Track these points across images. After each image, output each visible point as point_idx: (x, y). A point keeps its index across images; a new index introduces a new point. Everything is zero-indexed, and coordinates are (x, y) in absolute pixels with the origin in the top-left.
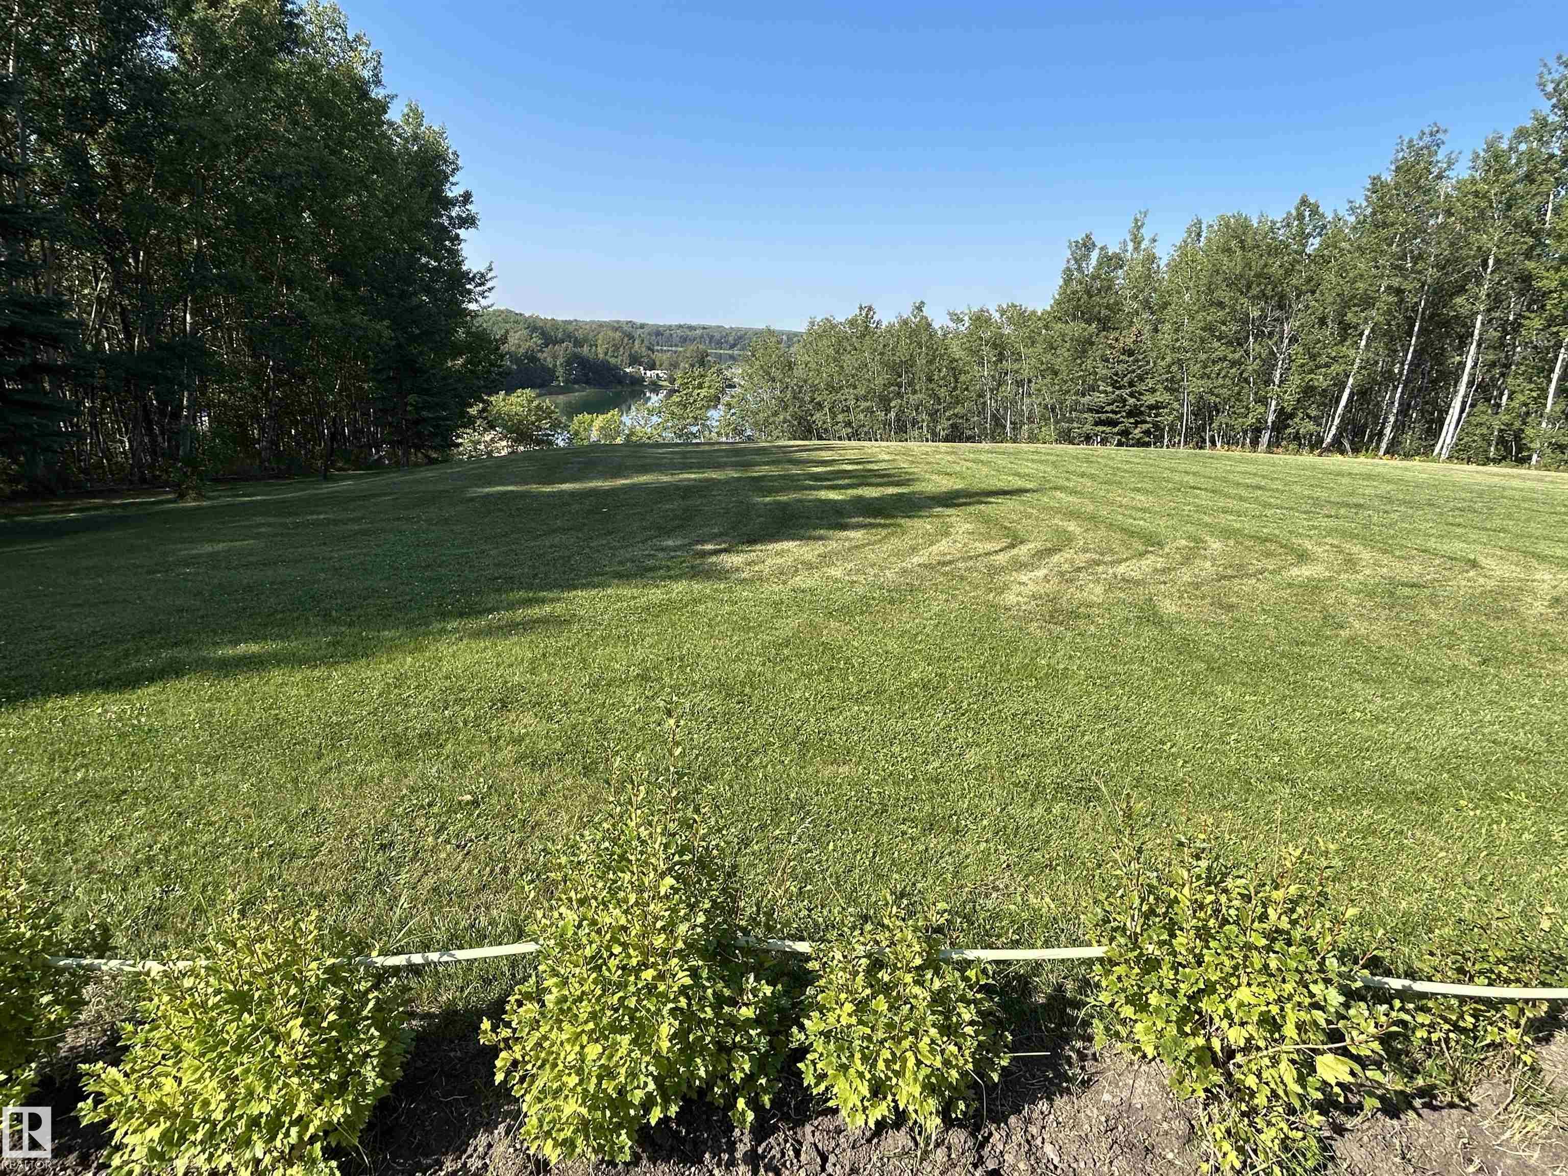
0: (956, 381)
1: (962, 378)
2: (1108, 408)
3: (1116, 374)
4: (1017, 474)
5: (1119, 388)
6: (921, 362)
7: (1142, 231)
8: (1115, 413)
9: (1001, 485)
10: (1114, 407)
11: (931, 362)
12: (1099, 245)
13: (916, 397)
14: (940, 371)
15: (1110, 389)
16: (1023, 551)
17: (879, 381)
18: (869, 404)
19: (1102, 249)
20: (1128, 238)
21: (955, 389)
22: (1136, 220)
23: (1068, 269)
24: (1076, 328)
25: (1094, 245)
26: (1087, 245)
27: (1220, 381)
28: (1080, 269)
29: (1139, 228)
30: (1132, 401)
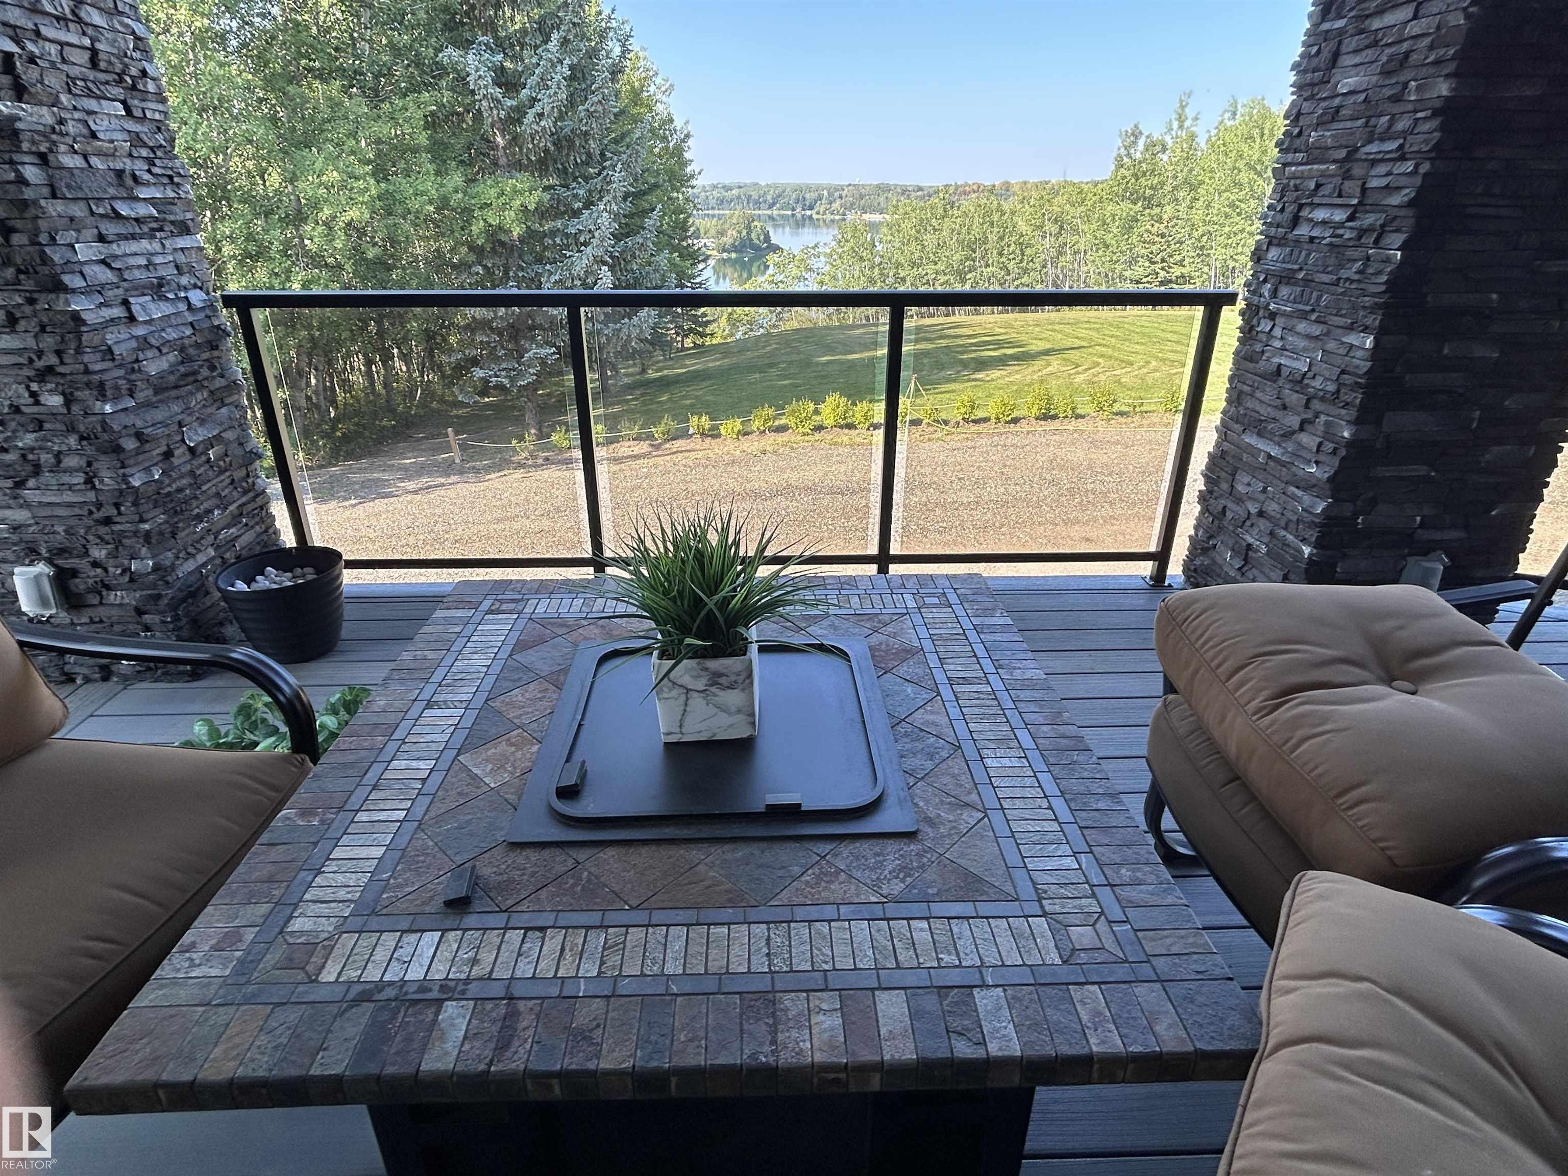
0: (1023, 255)
1: (1028, 251)
2: (1145, 280)
3: (1152, 253)
4: (1077, 338)
5: (1154, 263)
6: (992, 238)
7: (1187, 110)
8: (1151, 283)
9: (1069, 345)
10: (1149, 279)
11: (1001, 238)
12: (1146, 134)
13: (989, 269)
14: (1009, 246)
15: (1147, 264)
16: (1080, 369)
17: (957, 257)
18: (946, 278)
19: (1148, 137)
20: (1174, 116)
21: (1021, 261)
22: (1181, 101)
23: (1119, 156)
24: (1125, 208)
25: (1141, 133)
26: (1136, 134)
27: (1240, 249)
28: (1129, 155)
29: (1183, 107)
30: (1162, 274)
